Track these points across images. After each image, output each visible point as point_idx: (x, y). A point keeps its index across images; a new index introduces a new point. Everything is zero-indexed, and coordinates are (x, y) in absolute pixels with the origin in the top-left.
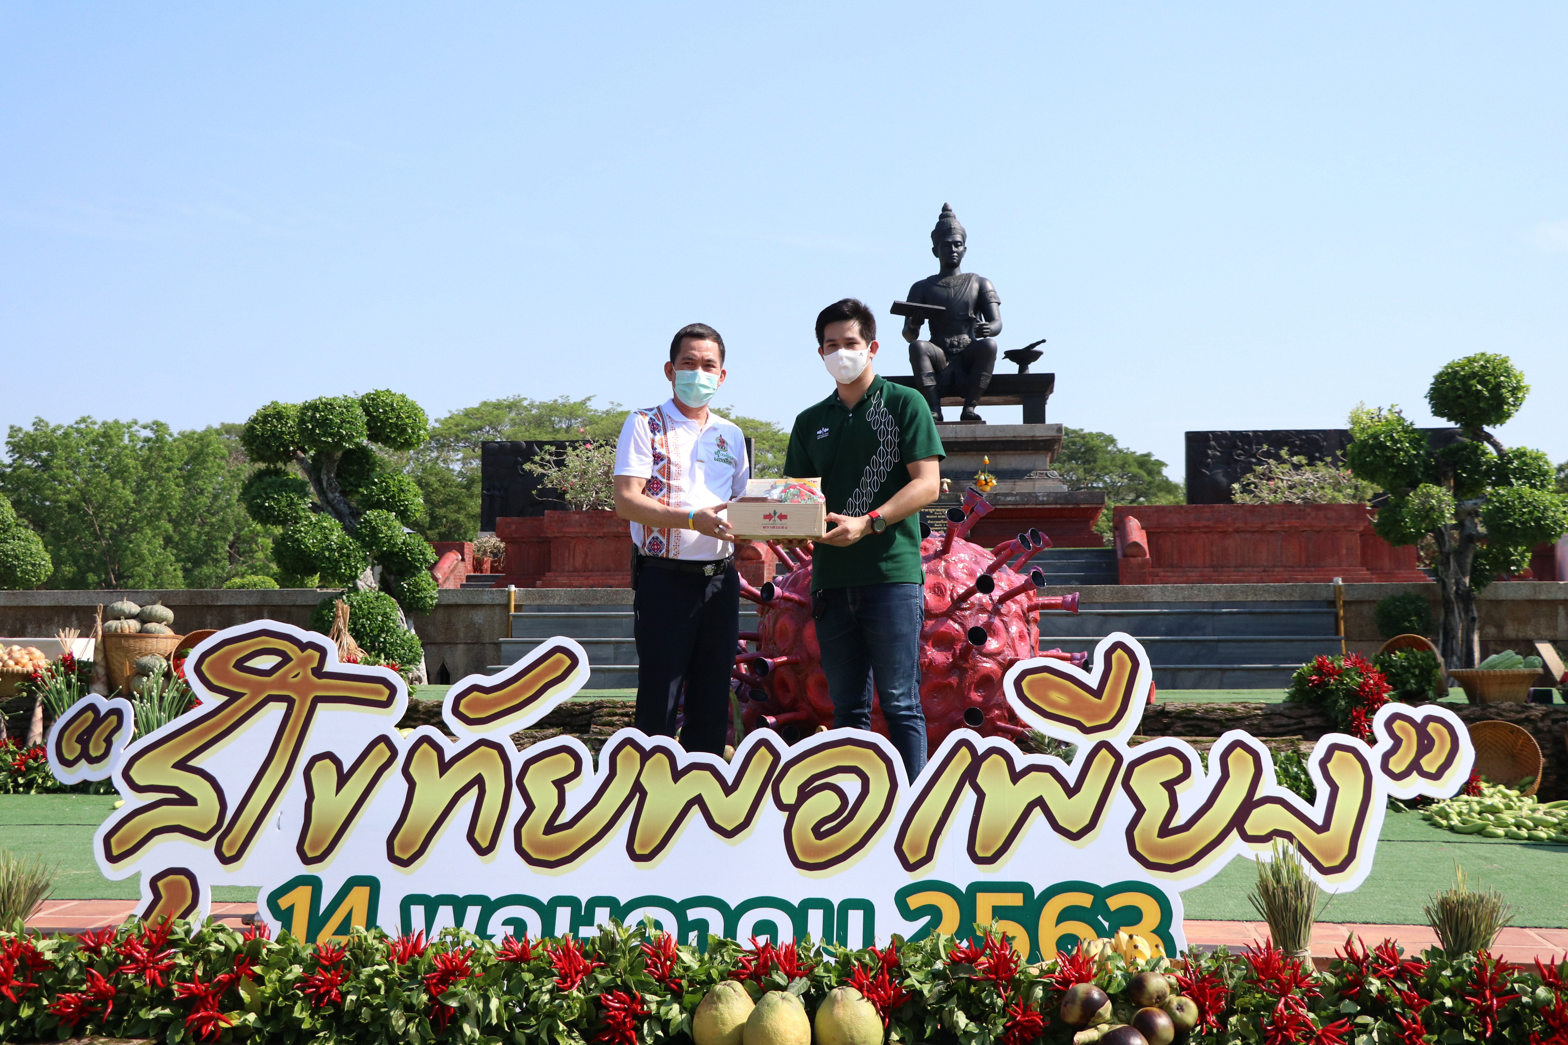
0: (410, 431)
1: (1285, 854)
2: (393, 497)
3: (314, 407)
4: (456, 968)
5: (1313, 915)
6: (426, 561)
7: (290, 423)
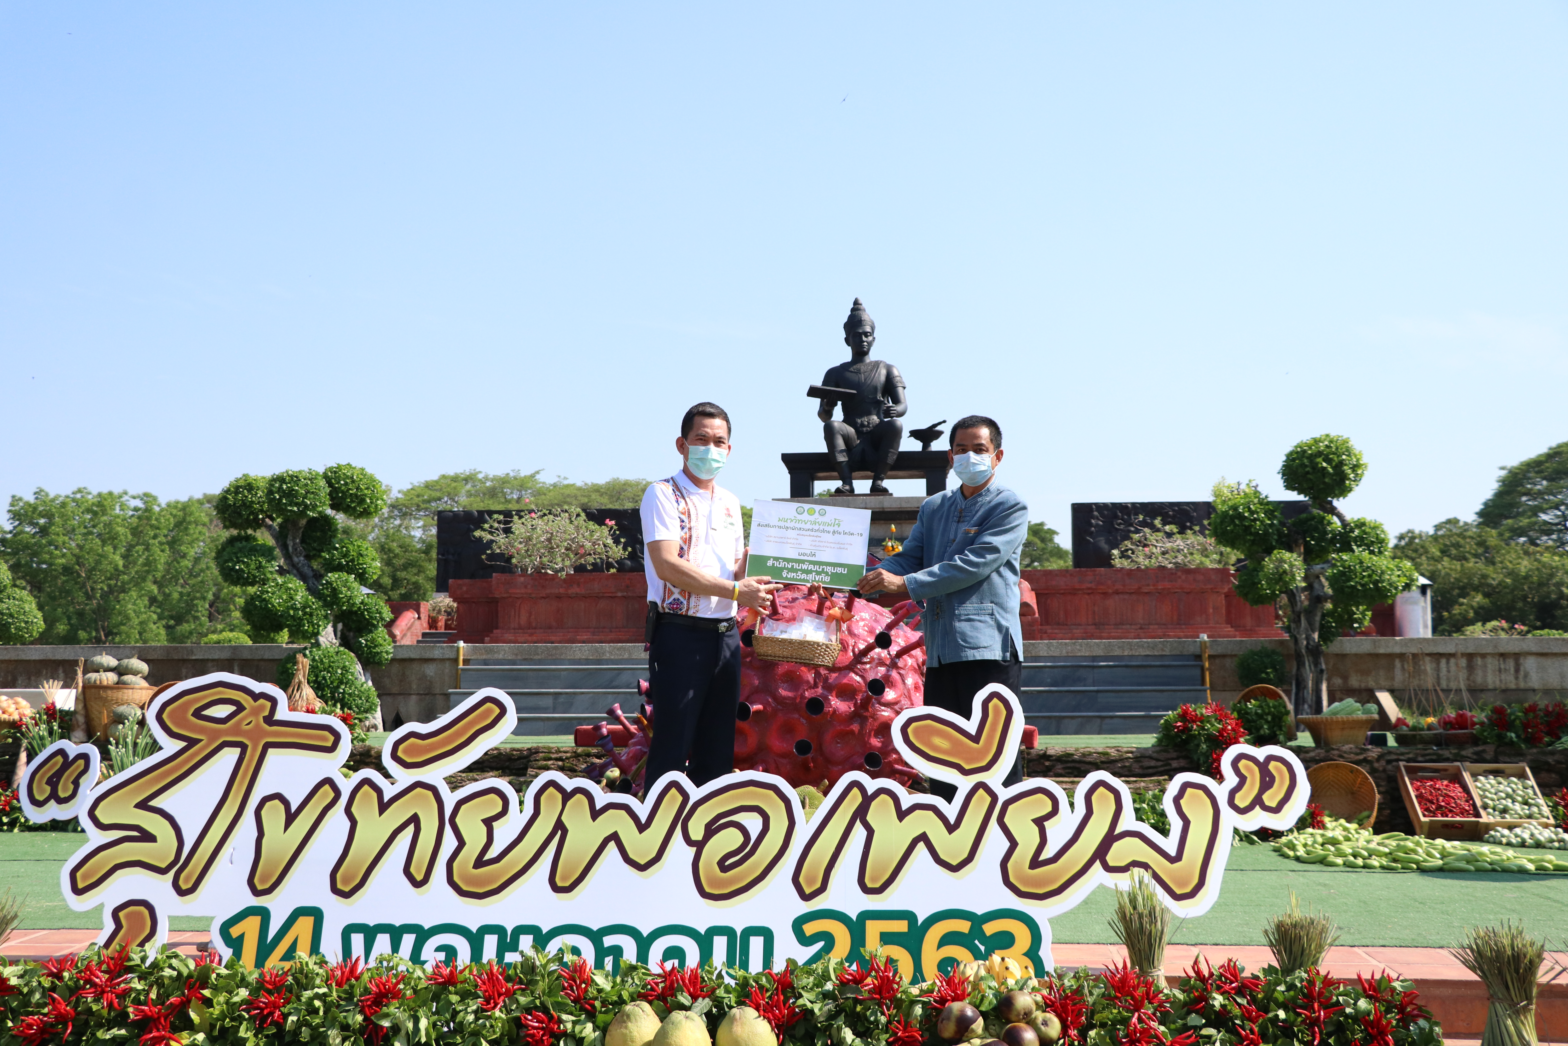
0: (368, 501)
1: (1140, 883)
2: (353, 561)
3: (281, 479)
4: (389, 991)
5: (1166, 939)
6: (382, 619)
7: (260, 493)
